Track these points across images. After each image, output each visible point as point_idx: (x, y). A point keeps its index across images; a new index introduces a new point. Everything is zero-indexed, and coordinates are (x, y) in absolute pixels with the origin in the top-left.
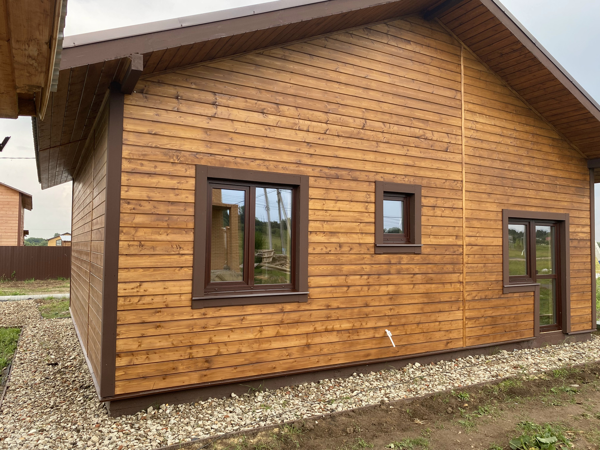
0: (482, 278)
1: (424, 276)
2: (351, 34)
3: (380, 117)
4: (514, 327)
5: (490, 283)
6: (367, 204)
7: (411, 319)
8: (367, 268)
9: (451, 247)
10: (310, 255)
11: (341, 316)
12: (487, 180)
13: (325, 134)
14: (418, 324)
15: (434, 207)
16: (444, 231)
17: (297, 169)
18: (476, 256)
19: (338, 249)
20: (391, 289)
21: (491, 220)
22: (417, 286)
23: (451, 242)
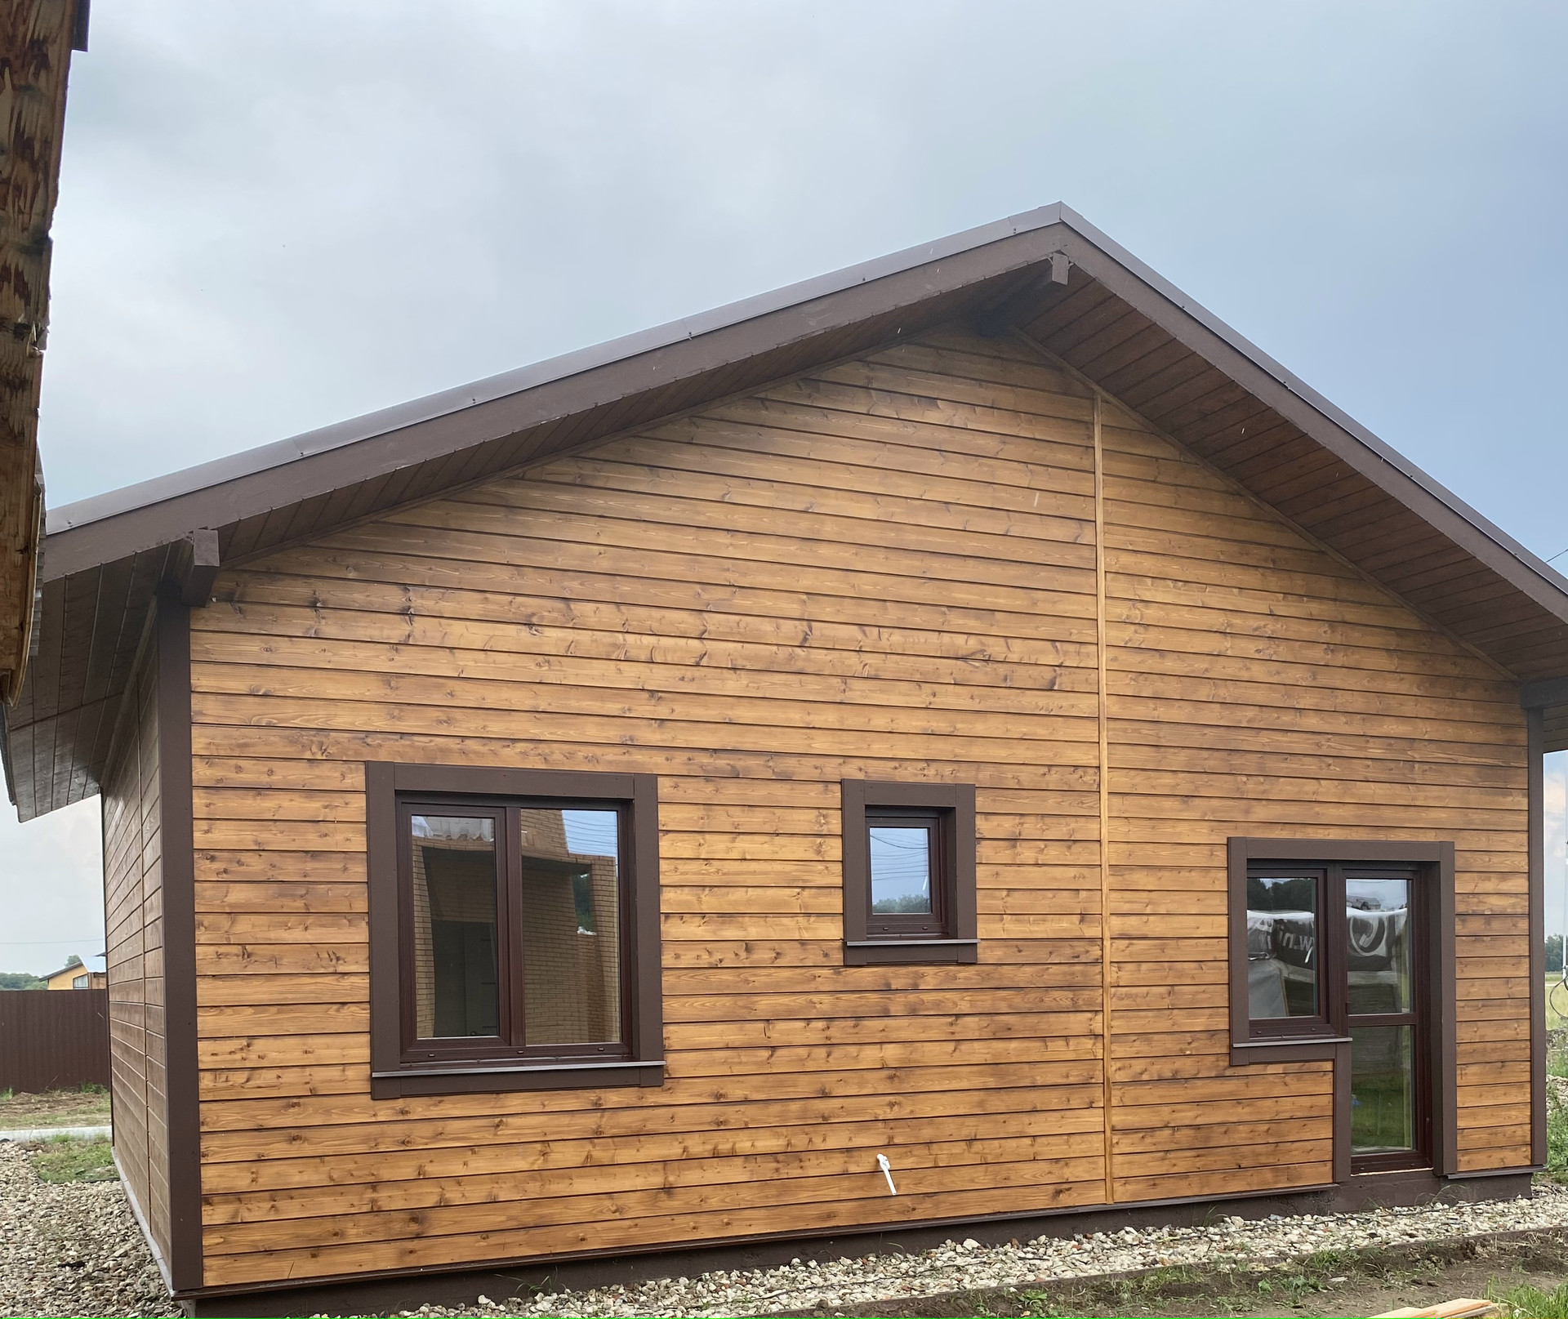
0: (1164, 1025)
1: (985, 1021)
2: (763, 400)
3: (850, 611)
4: (1267, 1154)
5: (1188, 1037)
6: (819, 840)
7: (950, 1128)
8: (825, 1003)
9: (1066, 943)
10: (665, 973)
11: (753, 1120)
12: (1179, 760)
13: (697, 665)
14: (971, 1141)
15: (1014, 840)
16: (1044, 903)
17: (626, 758)
18: (1144, 966)
19: (743, 954)
20: (892, 1053)
21: (1191, 869)
22: (964, 1047)
23: (1065, 930)
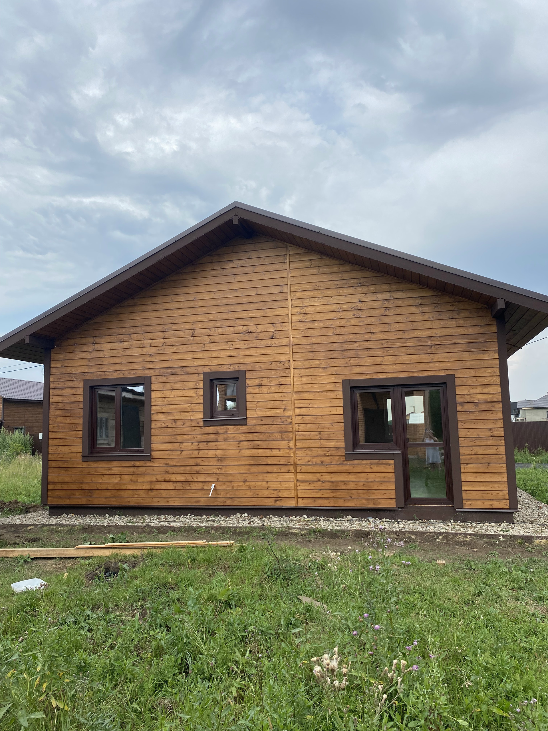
0: (317, 444)
1: (250, 443)
3: (206, 325)
4: (364, 494)
5: (327, 449)
6: (196, 390)
7: (238, 477)
8: (197, 437)
9: (279, 418)
10: (153, 429)
13: (163, 346)
14: (245, 481)
15: (260, 386)
16: (269, 405)
17: (143, 373)
18: (308, 425)
19: (174, 423)
20: (219, 453)
22: (243, 451)
23: (278, 413)
